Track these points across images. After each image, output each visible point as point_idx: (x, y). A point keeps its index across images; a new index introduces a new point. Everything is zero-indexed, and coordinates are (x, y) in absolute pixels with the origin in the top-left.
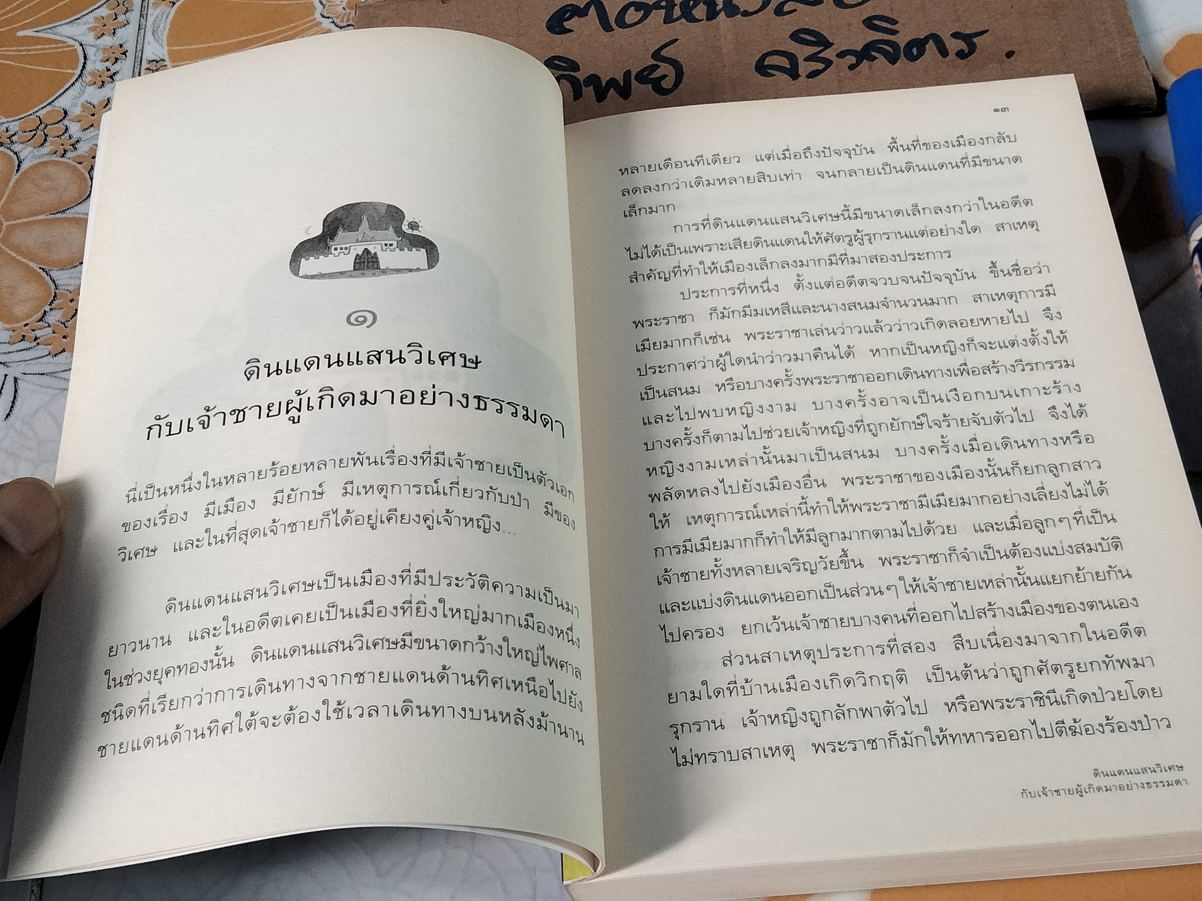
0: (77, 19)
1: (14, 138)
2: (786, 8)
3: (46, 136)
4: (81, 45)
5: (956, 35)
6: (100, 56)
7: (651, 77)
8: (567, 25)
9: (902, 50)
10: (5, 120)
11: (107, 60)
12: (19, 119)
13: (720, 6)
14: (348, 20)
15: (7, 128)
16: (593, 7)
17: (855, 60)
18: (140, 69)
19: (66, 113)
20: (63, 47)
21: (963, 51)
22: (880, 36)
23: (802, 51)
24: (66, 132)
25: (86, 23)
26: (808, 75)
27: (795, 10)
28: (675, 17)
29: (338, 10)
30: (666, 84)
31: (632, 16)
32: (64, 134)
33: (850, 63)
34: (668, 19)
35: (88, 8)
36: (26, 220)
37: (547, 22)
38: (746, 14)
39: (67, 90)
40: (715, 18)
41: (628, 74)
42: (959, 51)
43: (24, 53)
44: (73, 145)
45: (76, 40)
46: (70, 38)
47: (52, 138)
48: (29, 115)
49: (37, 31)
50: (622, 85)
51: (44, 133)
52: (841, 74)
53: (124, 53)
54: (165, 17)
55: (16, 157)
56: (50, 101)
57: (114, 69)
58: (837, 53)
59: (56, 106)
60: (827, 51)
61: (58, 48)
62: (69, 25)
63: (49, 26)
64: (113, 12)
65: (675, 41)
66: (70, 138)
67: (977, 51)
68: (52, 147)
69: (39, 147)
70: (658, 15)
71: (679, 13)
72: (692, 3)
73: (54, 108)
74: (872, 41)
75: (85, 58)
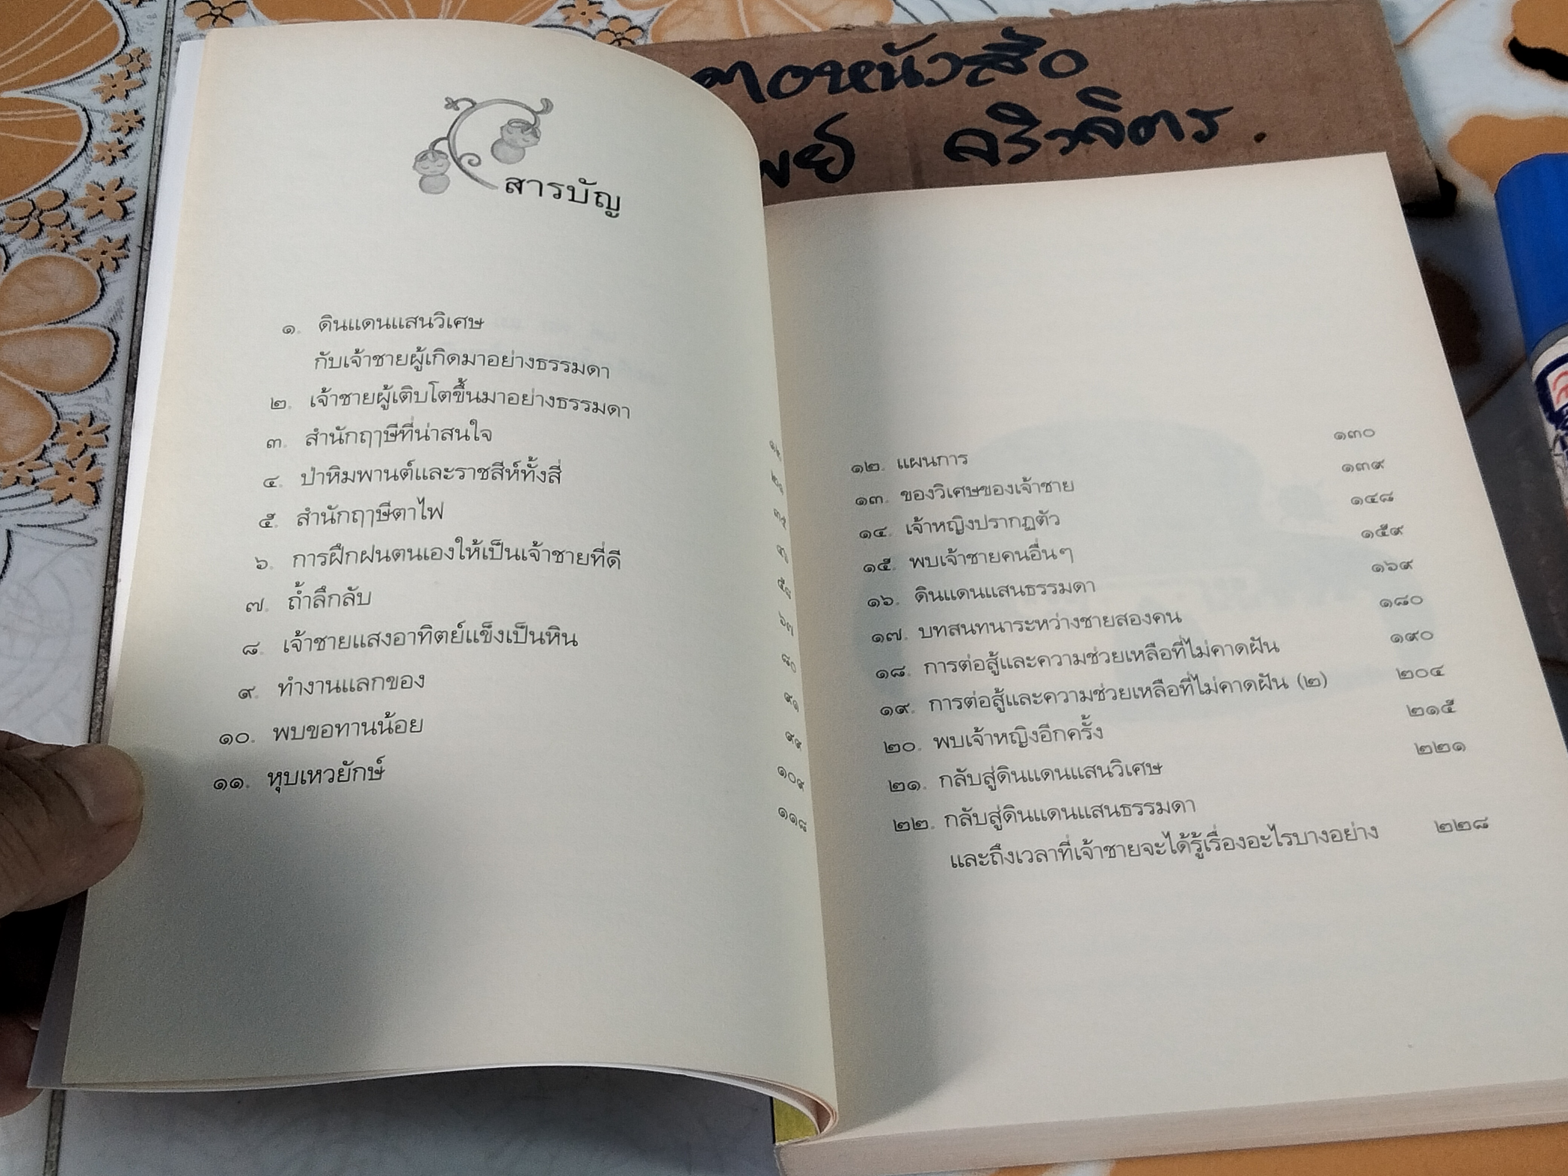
0: (79, 77)
2: (981, 78)
3: (42, 224)
4: (84, 110)
5: (1193, 113)
6: (109, 123)
7: (814, 159)
9: (1126, 130)
11: (119, 130)
12: (5, 203)
13: (899, 73)
16: (739, 71)
17: (1068, 142)
19: (66, 196)
20: (62, 113)
21: (1201, 132)
22: (1098, 113)
23: (1003, 131)
24: (67, 220)
25: (90, 82)
26: (1009, 160)
27: (992, 80)
28: (842, 85)
30: (831, 169)
31: (789, 83)
32: (64, 222)
33: (1062, 146)
34: (834, 89)
35: (93, 63)
36: (18, 331)
38: (931, 83)
39: (67, 167)
40: (893, 88)
41: (784, 156)
42: (1197, 132)
43: (11, 119)
44: (77, 237)
45: (77, 104)
46: (70, 101)
47: (49, 228)
48: (19, 198)
49: (27, 92)
50: (778, 169)
51: (39, 221)
52: (1050, 159)
53: (141, 121)
56: (45, 181)
57: (127, 141)
58: (1046, 133)
59: (53, 187)
60: (1033, 131)
61: (55, 113)
62: (67, 86)
63: (42, 86)
64: (125, 69)
65: (844, 115)
66: (73, 227)
67: (1219, 132)
68: (47, 240)
69: (33, 238)
70: (821, 83)
71: (849, 82)
72: (863, 68)
73: (51, 190)
74: (1088, 119)
75: (90, 126)
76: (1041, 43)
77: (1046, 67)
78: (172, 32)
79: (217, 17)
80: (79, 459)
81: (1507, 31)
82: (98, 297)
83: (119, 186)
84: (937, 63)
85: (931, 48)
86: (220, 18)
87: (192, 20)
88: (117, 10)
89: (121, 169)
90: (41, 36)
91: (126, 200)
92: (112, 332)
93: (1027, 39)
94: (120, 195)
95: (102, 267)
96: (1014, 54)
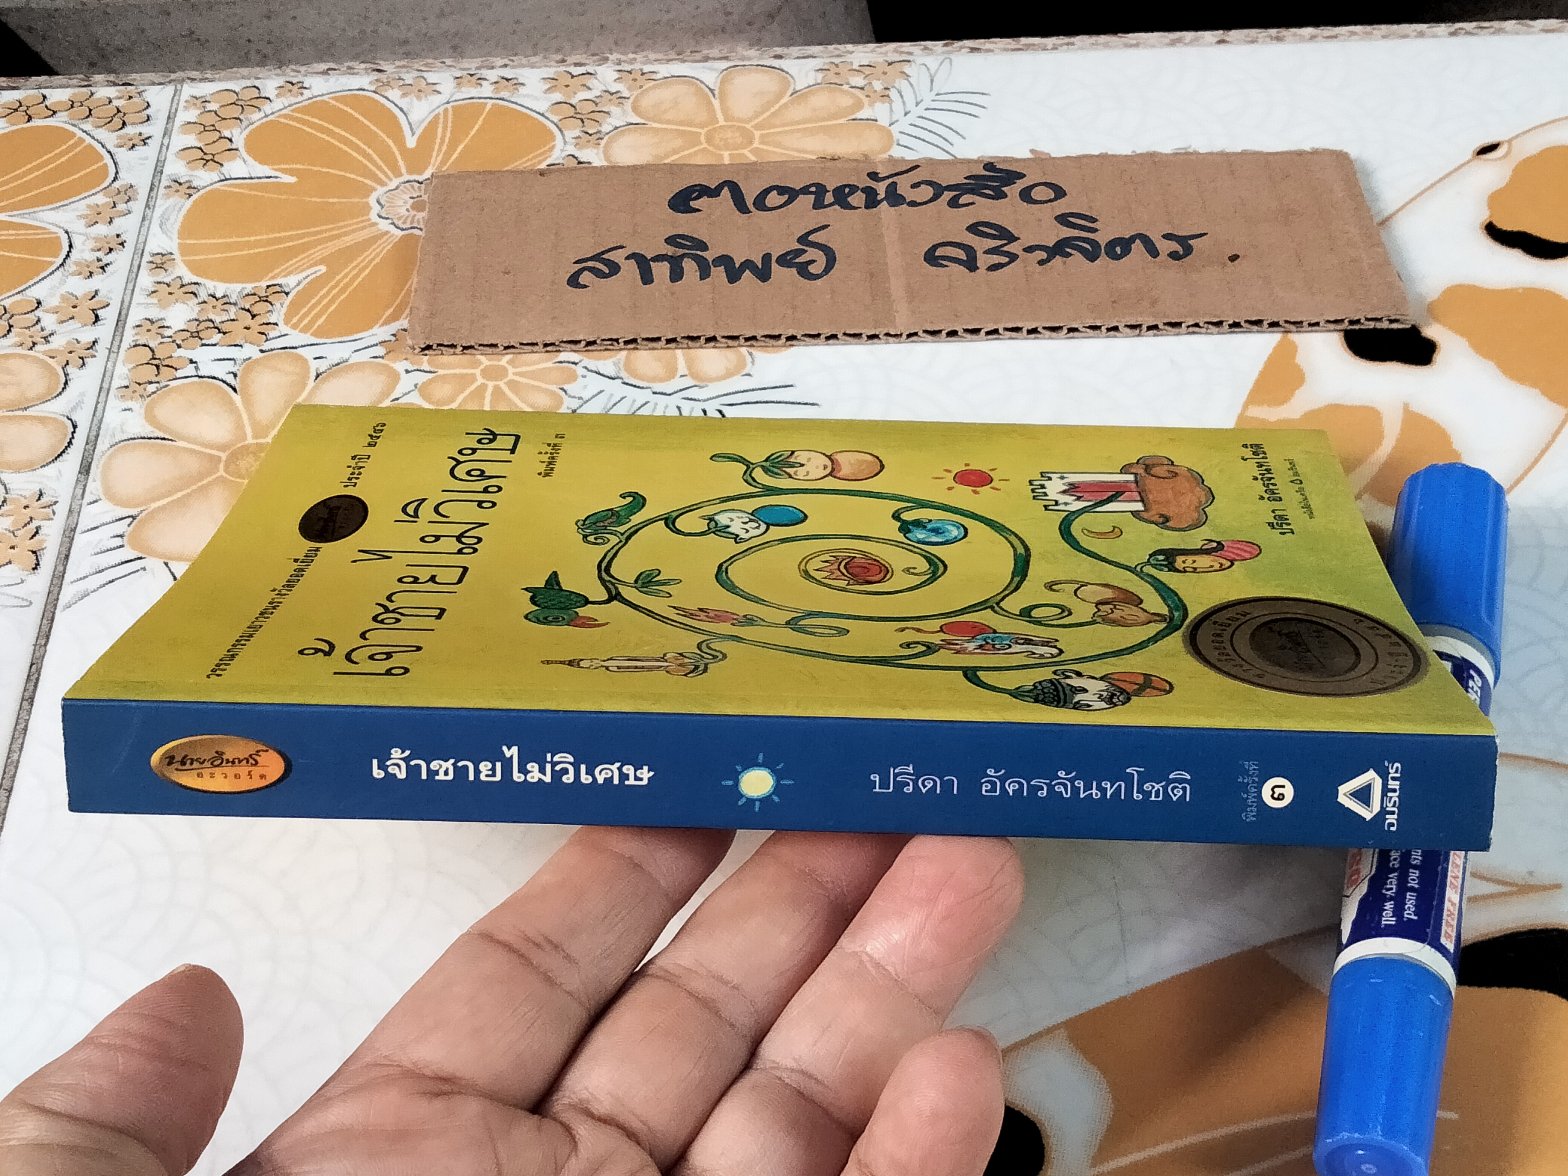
0: (64, 205)
2: (962, 201)
3: (11, 326)
4: (67, 232)
5: (1168, 237)
6: (92, 244)
7: (797, 260)
8: (693, 204)
9: (1103, 247)
11: (99, 250)
13: (882, 195)
14: (412, 222)
16: (726, 188)
17: (1046, 255)
18: (140, 262)
19: (39, 303)
20: (43, 234)
21: (1177, 252)
22: (1076, 233)
23: (981, 244)
24: (37, 323)
25: (74, 210)
26: (988, 268)
27: (973, 203)
28: (826, 203)
29: (399, 211)
30: (813, 269)
31: (773, 199)
32: (35, 325)
33: (1040, 258)
34: (818, 205)
35: (80, 194)
37: (669, 200)
38: (913, 204)
39: (43, 279)
40: (875, 207)
41: (767, 257)
42: (1171, 252)
44: (45, 338)
45: (60, 227)
46: (53, 224)
47: (18, 329)
49: (12, 216)
50: (760, 267)
51: (9, 323)
52: (1028, 269)
53: (122, 244)
54: (177, 209)
56: (19, 289)
57: (106, 259)
58: (1023, 247)
59: (27, 296)
60: (1011, 245)
61: (38, 234)
62: (52, 212)
63: (28, 211)
64: (111, 200)
65: (827, 226)
66: (42, 330)
67: (1194, 253)
68: (17, 339)
70: (806, 200)
71: (832, 200)
72: (847, 190)
73: (24, 298)
74: (1065, 238)
75: (71, 246)
76: (1021, 176)
77: (1025, 196)
78: (162, 172)
79: (208, 161)
80: (23, 530)
81: (1484, 216)
82: (61, 390)
83: (94, 297)
84: (919, 188)
85: (914, 177)
86: (210, 162)
87: (183, 163)
88: (109, 152)
89: (97, 282)
90: (30, 172)
91: (99, 309)
92: (71, 420)
93: (1008, 172)
94: (93, 304)
95: (67, 363)
96: (995, 184)
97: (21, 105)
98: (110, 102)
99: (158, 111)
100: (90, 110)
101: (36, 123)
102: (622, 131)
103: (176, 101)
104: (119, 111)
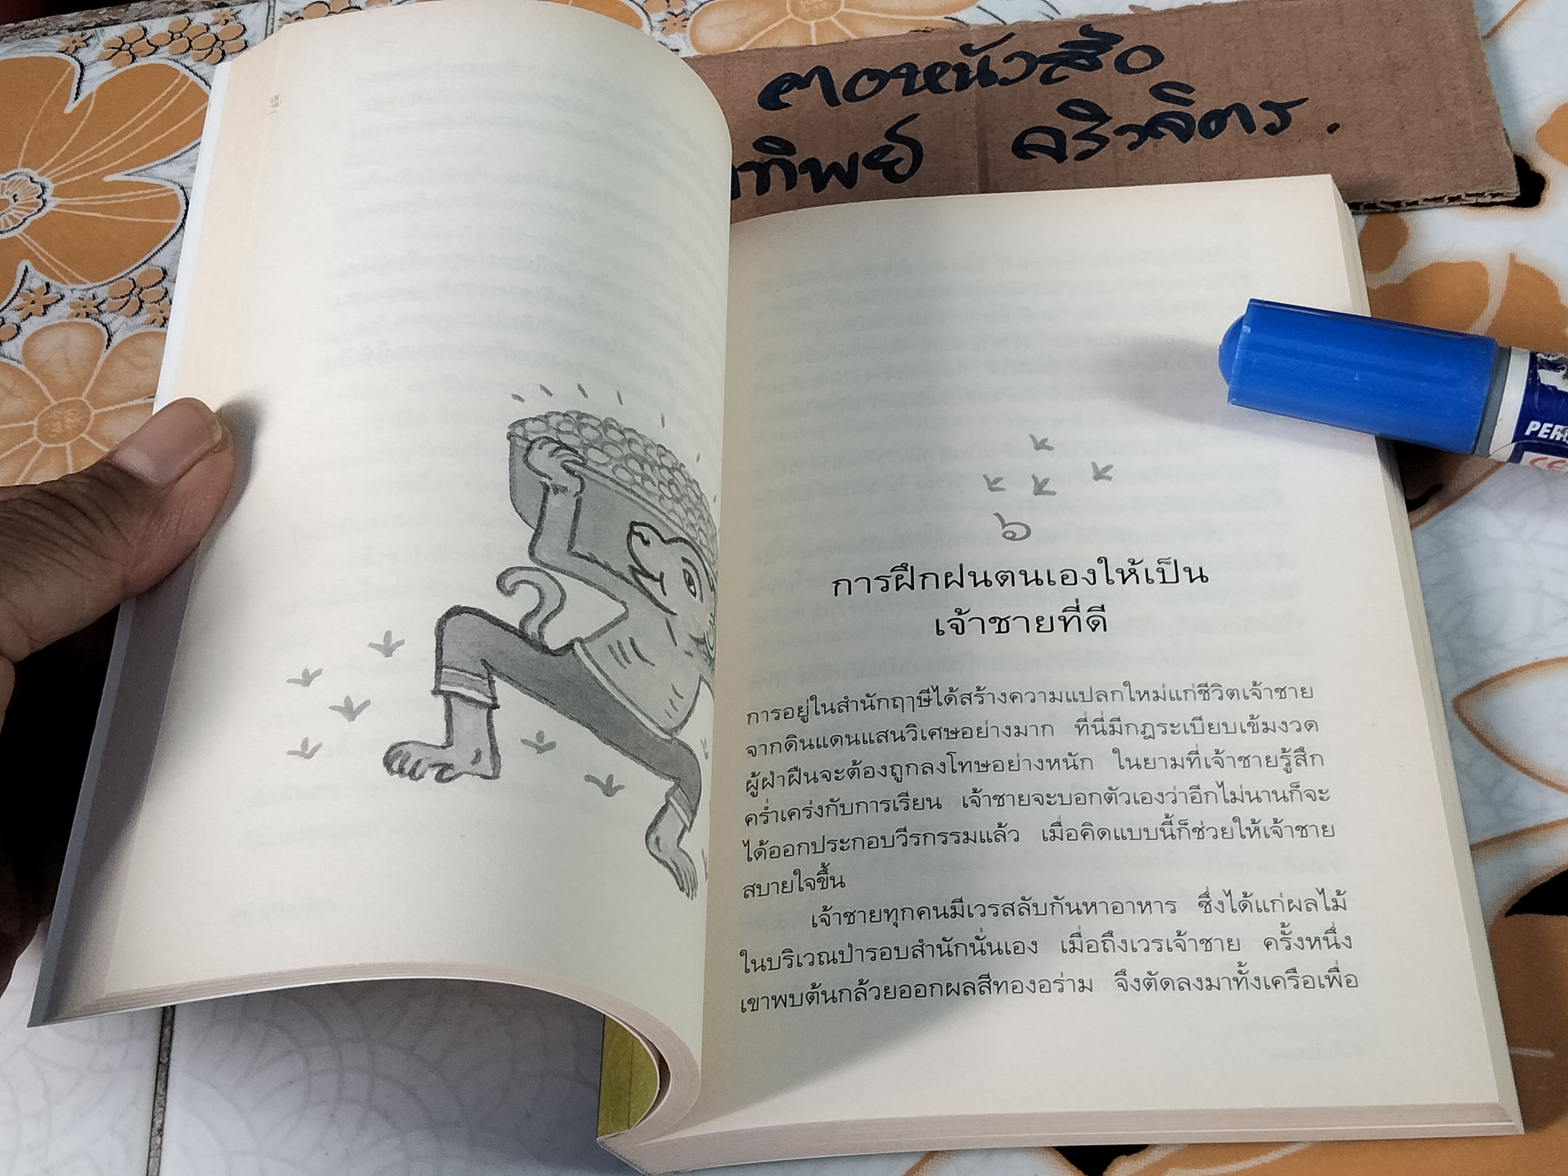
0: (177, 157)
1: (103, 307)
2: (1055, 75)
3: (141, 302)
4: (182, 188)
5: (1266, 106)
7: (884, 160)
8: (783, 98)
9: (1197, 124)
10: (91, 285)
12: (108, 283)
13: (973, 73)
15: (94, 296)
16: (817, 76)
17: (1137, 137)
19: (165, 272)
20: (159, 192)
21: (1273, 124)
22: (1171, 107)
23: (1071, 127)
24: (165, 296)
25: (187, 161)
26: (1077, 156)
27: (1066, 78)
28: (917, 87)
30: (899, 169)
31: (864, 86)
32: (163, 298)
33: (1130, 141)
34: (908, 90)
36: (118, 406)
37: (760, 95)
38: (1005, 82)
39: (166, 244)
40: (967, 88)
41: (854, 158)
42: (1268, 125)
43: (113, 202)
45: (175, 183)
46: (168, 181)
47: (149, 305)
48: (120, 278)
49: (129, 175)
50: (846, 170)
51: (139, 299)
52: (1118, 154)
55: (105, 329)
56: (145, 259)
58: (1115, 129)
59: (152, 265)
60: (1102, 127)
61: (155, 193)
62: (166, 165)
63: (143, 168)
65: (915, 116)
66: (171, 302)
67: (1291, 124)
68: (148, 316)
69: (133, 316)
70: (897, 85)
71: (923, 83)
72: (938, 69)
73: (151, 267)
74: (1160, 114)
75: (188, 204)
76: (1118, 39)
77: (1121, 64)
84: (1013, 62)
85: (1008, 48)
90: (142, 120)
93: (1105, 35)
96: (1090, 52)
97: (124, 43)
98: (208, 28)
99: (255, 34)
100: (190, 41)
101: (141, 62)
102: (708, 7)
103: (270, 21)
104: (217, 39)
